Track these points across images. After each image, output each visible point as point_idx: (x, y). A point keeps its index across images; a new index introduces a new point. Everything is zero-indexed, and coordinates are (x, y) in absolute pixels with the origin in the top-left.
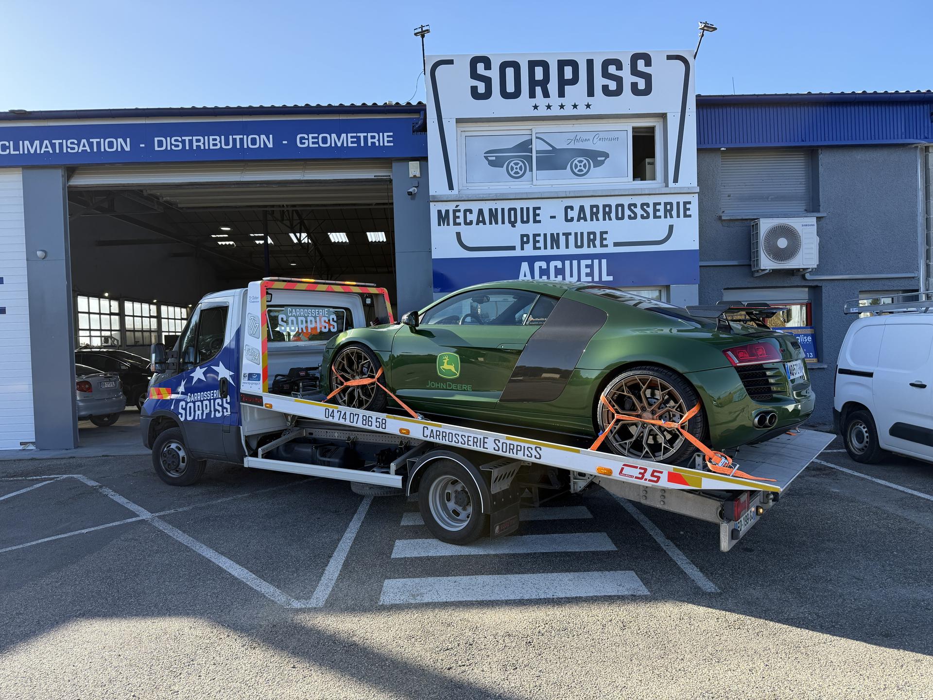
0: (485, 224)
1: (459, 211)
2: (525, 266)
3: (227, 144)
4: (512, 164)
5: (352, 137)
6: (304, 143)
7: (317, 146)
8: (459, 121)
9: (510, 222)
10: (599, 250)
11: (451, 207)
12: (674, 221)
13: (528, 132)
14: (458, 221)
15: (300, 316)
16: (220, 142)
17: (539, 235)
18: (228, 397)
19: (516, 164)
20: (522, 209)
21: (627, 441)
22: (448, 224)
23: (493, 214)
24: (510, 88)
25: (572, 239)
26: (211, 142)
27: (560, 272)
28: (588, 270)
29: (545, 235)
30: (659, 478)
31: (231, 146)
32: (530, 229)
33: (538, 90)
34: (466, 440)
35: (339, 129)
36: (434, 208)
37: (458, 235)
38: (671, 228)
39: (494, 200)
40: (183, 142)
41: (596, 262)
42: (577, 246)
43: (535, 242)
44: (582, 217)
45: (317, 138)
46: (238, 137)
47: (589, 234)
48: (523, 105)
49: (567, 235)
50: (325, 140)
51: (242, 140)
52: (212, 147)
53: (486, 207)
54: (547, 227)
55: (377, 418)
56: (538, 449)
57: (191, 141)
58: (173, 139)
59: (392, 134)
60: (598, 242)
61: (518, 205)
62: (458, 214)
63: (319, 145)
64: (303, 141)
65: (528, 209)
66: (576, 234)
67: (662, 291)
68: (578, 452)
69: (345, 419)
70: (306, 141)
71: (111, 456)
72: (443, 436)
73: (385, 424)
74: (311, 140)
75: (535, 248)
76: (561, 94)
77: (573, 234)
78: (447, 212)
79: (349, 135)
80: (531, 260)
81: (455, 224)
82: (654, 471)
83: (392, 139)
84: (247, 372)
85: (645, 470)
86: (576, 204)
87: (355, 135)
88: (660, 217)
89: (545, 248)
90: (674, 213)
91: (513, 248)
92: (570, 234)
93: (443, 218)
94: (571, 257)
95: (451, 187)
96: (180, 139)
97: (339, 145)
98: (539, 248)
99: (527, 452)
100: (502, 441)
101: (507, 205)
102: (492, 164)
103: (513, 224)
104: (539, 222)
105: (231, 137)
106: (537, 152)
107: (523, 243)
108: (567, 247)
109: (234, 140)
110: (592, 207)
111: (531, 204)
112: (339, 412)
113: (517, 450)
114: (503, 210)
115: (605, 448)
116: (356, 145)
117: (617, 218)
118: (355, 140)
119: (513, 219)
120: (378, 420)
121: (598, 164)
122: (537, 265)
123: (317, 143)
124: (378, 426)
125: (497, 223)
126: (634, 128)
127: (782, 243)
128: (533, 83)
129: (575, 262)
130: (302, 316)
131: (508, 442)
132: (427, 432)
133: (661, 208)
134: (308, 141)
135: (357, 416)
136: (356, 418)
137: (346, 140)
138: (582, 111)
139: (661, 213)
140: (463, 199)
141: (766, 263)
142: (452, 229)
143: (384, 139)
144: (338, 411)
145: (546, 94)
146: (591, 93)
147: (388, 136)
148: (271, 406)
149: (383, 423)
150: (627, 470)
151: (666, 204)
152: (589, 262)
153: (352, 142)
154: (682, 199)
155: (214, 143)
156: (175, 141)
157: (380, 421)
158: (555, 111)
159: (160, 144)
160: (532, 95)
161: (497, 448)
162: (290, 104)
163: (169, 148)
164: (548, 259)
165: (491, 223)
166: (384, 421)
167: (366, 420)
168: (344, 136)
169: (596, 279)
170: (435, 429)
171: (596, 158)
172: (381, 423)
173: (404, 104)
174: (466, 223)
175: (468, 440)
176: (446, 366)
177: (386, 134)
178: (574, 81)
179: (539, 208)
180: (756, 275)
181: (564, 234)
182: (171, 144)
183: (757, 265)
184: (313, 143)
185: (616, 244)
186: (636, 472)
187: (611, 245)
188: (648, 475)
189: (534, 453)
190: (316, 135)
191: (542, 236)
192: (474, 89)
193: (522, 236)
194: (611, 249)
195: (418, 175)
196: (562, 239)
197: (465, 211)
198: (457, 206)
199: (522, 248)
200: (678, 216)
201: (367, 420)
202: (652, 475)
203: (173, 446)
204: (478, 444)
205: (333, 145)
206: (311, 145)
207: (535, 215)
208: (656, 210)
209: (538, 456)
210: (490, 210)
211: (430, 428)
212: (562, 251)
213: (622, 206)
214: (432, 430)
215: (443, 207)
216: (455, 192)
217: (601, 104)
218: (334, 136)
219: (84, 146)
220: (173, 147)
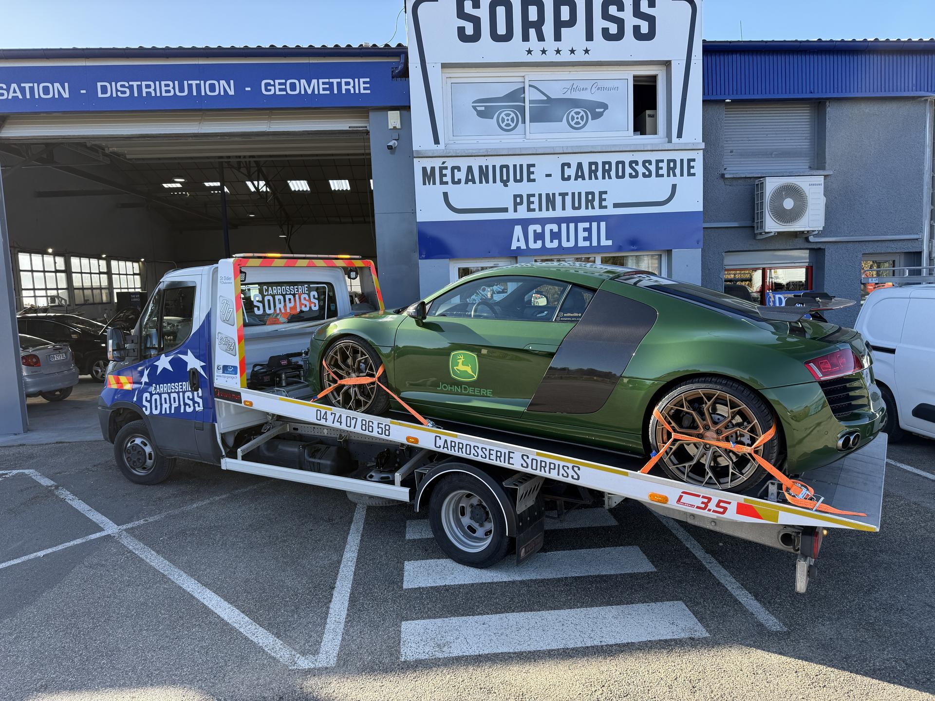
0: (474, 182)
1: (446, 168)
2: (518, 229)
3: (182, 90)
4: (503, 115)
5: (324, 83)
6: (270, 90)
7: (284, 93)
8: (444, 66)
9: (502, 180)
10: (597, 212)
11: (437, 163)
12: (677, 180)
13: (521, 80)
14: (445, 179)
15: (277, 295)
16: (174, 88)
17: (533, 195)
18: (200, 391)
19: (508, 115)
20: (515, 166)
21: (687, 465)
22: (434, 183)
23: (484, 172)
24: (502, 30)
25: (568, 199)
26: (164, 89)
27: (555, 236)
28: (586, 234)
29: (540, 195)
30: (725, 509)
31: (186, 93)
32: (524, 188)
33: (532, 32)
34: (487, 453)
35: (309, 74)
36: (418, 165)
37: (446, 195)
38: (674, 187)
39: (485, 156)
40: (131, 88)
41: (595, 225)
42: (574, 208)
43: (529, 203)
44: (579, 175)
45: (285, 84)
46: (194, 83)
47: (587, 194)
48: (515, 50)
49: (563, 195)
50: (293, 87)
51: (199, 86)
52: (164, 94)
53: (475, 163)
54: (542, 186)
55: (379, 424)
56: (576, 469)
57: (139, 87)
58: (119, 84)
59: (368, 80)
60: (596, 203)
61: (510, 161)
62: (444, 172)
63: (287, 92)
64: (269, 88)
65: (521, 166)
66: (573, 194)
67: (662, 256)
68: (626, 474)
69: (341, 423)
70: (272, 88)
71: (66, 442)
72: (459, 448)
73: (389, 430)
74: (277, 87)
75: (529, 210)
76: (558, 37)
77: (570, 195)
78: (433, 169)
79: (321, 81)
80: (525, 223)
81: (442, 183)
82: (720, 501)
83: (368, 85)
84: (222, 364)
85: (710, 499)
86: (574, 160)
87: (327, 80)
88: (662, 176)
89: (540, 209)
90: (678, 171)
91: (505, 210)
92: (567, 194)
93: (428, 176)
94: (568, 220)
95: (437, 141)
96: (127, 85)
97: (310, 92)
98: (534, 210)
99: (561, 471)
100: (531, 457)
101: (498, 162)
102: (481, 114)
103: (505, 183)
104: (534, 180)
105: (185, 82)
106: (531, 102)
107: (516, 204)
108: (564, 208)
109: (190, 86)
110: (591, 164)
111: (525, 161)
112: (333, 415)
113: (550, 468)
114: (494, 167)
115: (658, 470)
116: (328, 92)
117: (618, 177)
118: (328, 86)
119: (505, 178)
120: (380, 425)
121: (596, 116)
122: (531, 228)
123: (285, 90)
124: (380, 432)
125: (487, 182)
126: (634, 77)
127: (788, 204)
128: (527, 25)
129: (572, 226)
130: (280, 294)
131: (539, 459)
132: (440, 443)
133: (664, 165)
134: (274, 88)
135: (355, 420)
136: (353, 422)
137: (318, 86)
138: (580, 56)
139: (664, 171)
140: (450, 155)
141: (772, 225)
142: (439, 189)
143: (360, 86)
144: (332, 413)
145: (541, 38)
146: (589, 37)
147: (364, 83)
148: (251, 404)
149: (386, 430)
150: (686, 499)
151: (669, 161)
152: (587, 225)
153: (324, 89)
154: (686, 155)
155: (166, 89)
156: (122, 86)
157: (383, 426)
158: (551, 57)
159: (104, 90)
160: (526, 38)
161: (525, 465)
162: (253, 45)
163: (114, 95)
164: (543, 222)
165: (481, 182)
166: (387, 428)
167: (365, 425)
168: (314, 81)
169: (595, 243)
170: (449, 439)
171: (596, 110)
172: (384, 429)
173: (382, 47)
174: (454, 182)
175: (490, 454)
176: (461, 367)
177: (362, 80)
178: (572, 22)
179: (533, 165)
180: (759, 237)
181: (560, 194)
182: (117, 90)
183: (762, 227)
184: (280, 90)
185: (616, 205)
186: (698, 502)
187: (610, 206)
188: (712, 505)
189: (570, 472)
190: (284, 81)
191: (537, 196)
192: (461, 30)
193: (515, 197)
194: (611, 211)
195: (398, 126)
196: (559, 200)
197: (453, 168)
198: (444, 163)
199: (515, 210)
200: (682, 175)
201: (367, 425)
202: (718, 505)
203: (138, 441)
204: (502, 459)
205: (303, 92)
206: (278, 93)
207: (530, 173)
208: (658, 168)
209: (576, 477)
210: (481, 167)
211: (444, 438)
212: (559, 213)
213: (623, 163)
214: (446, 441)
215: (428, 164)
216: (441, 146)
217: (601, 49)
218: (303, 81)
219: (15, 92)
220: (119, 93)
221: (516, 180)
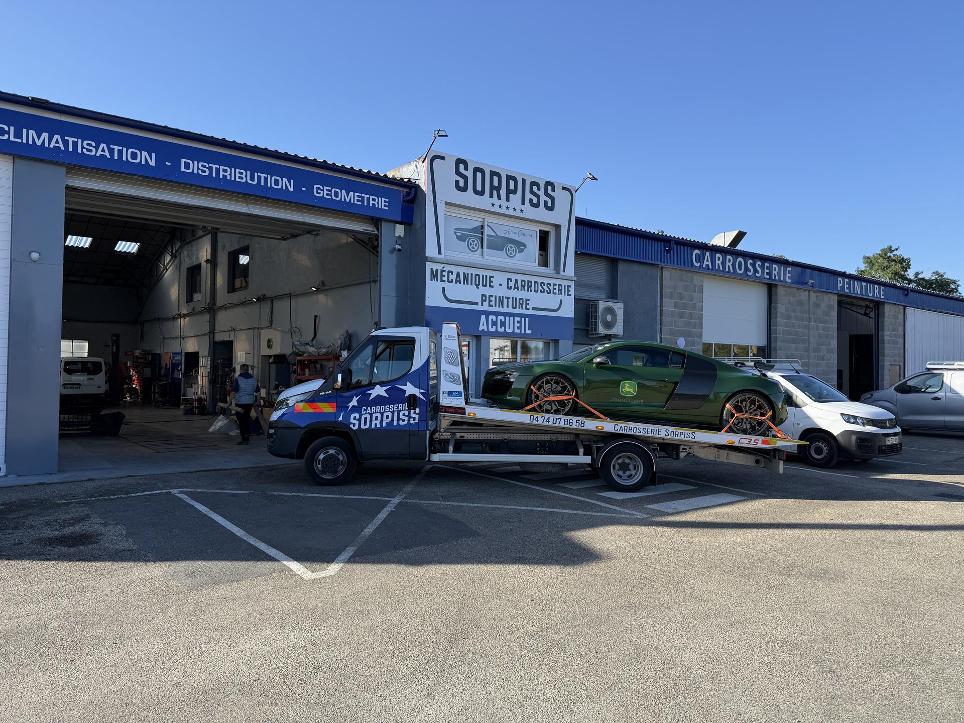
0: (460, 283)
1: (445, 271)
2: (483, 317)
3: (252, 179)
4: (471, 241)
5: (358, 196)
6: (320, 193)
7: (330, 197)
8: (447, 203)
9: (476, 284)
10: (524, 312)
11: (439, 267)
12: (562, 297)
13: (482, 220)
14: (444, 278)
16: (246, 176)
17: (492, 296)
19: (473, 241)
20: (483, 276)
22: (437, 281)
23: (466, 277)
24: (479, 188)
25: (510, 301)
26: (238, 175)
27: (503, 324)
28: (519, 325)
29: (496, 296)
30: (757, 443)
31: (255, 182)
32: (487, 291)
33: (495, 192)
34: (646, 431)
35: (349, 187)
36: (429, 266)
37: (443, 289)
38: (561, 301)
39: (467, 267)
40: (210, 169)
41: (523, 319)
42: (513, 307)
43: (490, 300)
44: (516, 288)
45: (330, 191)
46: (263, 176)
47: (520, 299)
48: (484, 202)
49: (508, 298)
50: (336, 194)
51: (266, 179)
52: (237, 179)
53: (462, 270)
54: (499, 291)
55: (576, 421)
56: (693, 434)
57: (218, 170)
58: (200, 164)
59: (388, 200)
60: (524, 306)
61: (481, 272)
62: (444, 273)
63: (332, 197)
64: (319, 191)
65: (486, 276)
66: (513, 298)
67: (551, 343)
68: (717, 433)
69: (549, 421)
70: (322, 192)
72: (629, 429)
73: (584, 424)
74: (325, 192)
75: (490, 305)
76: (508, 200)
77: (511, 298)
78: (437, 270)
79: (356, 194)
80: (488, 314)
81: (442, 281)
82: (755, 440)
83: (387, 204)
84: (447, 390)
85: (751, 440)
86: (514, 277)
87: (360, 195)
88: (556, 294)
89: (495, 306)
90: (563, 292)
91: (476, 304)
92: (509, 298)
93: (434, 275)
94: (510, 315)
95: (440, 253)
96: (207, 166)
97: (348, 200)
98: (492, 306)
99: (686, 435)
100: (670, 431)
101: (474, 271)
102: (459, 238)
103: (477, 286)
104: (492, 287)
105: (256, 174)
106: (488, 236)
107: (483, 301)
108: (508, 307)
109: (259, 178)
110: (522, 281)
111: (488, 273)
112: (544, 418)
113: (680, 435)
114: (472, 274)
115: (731, 430)
116: (361, 203)
117: (535, 291)
118: (360, 199)
119: (477, 283)
121: (521, 251)
122: (491, 317)
123: (330, 195)
124: (578, 425)
125: (468, 284)
126: (540, 230)
127: (609, 318)
128: (492, 188)
129: (512, 318)
131: (675, 431)
132: (618, 428)
133: (556, 287)
134: (323, 192)
135: (559, 419)
136: (558, 421)
137: (353, 197)
138: (517, 213)
139: (556, 291)
140: (449, 263)
141: (602, 330)
142: (440, 284)
143: (381, 203)
144: (541, 417)
145: (499, 198)
146: (523, 203)
147: (385, 202)
148: (475, 414)
149: (581, 424)
150: (742, 441)
151: (559, 285)
152: (519, 319)
153: (358, 200)
154: (567, 283)
155: (240, 175)
156: (203, 166)
157: (579, 422)
158: (503, 211)
159: (187, 166)
160: (491, 196)
161: (667, 434)
163: (195, 172)
164: (497, 314)
165: (464, 284)
166: (583, 422)
167: (567, 422)
168: (351, 193)
169: (523, 332)
170: (623, 426)
171: (520, 246)
173: (398, 179)
174: (449, 281)
175: (648, 431)
176: (627, 389)
177: (383, 199)
178: (514, 192)
179: (493, 277)
180: (590, 336)
181: (506, 298)
182: (198, 169)
183: (596, 330)
184: (327, 194)
185: (534, 309)
186: (746, 441)
187: (531, 309)
188: (752, 442)
189: (691, 435)
190: (330, 188)
191: (494, 297)
192: (457, 182)
193: (483, 295)
194: (531, 312)
195: (402, 236)
196: (505, 300)
197: (449, 272)
198: (443, 267)
199: (482, 305)
200: (565, 295)
202: (754, 442)
203: (332, 451)
204: (655, 433)
205: (343, 200)
206: (325, 196)
207: (491, 282)
208: (554, 289)
209: (693, 437)
210: (464, 273)
211: (620, 425)
212: (504, 310)
213: (537, 283)
214: (621, 427)
215: (435, 266)
216: (442, 256)
217: (529, 212)
218: (344, 192)
219: (103, 150)
220: (200, 171)
221: (483, 285)
